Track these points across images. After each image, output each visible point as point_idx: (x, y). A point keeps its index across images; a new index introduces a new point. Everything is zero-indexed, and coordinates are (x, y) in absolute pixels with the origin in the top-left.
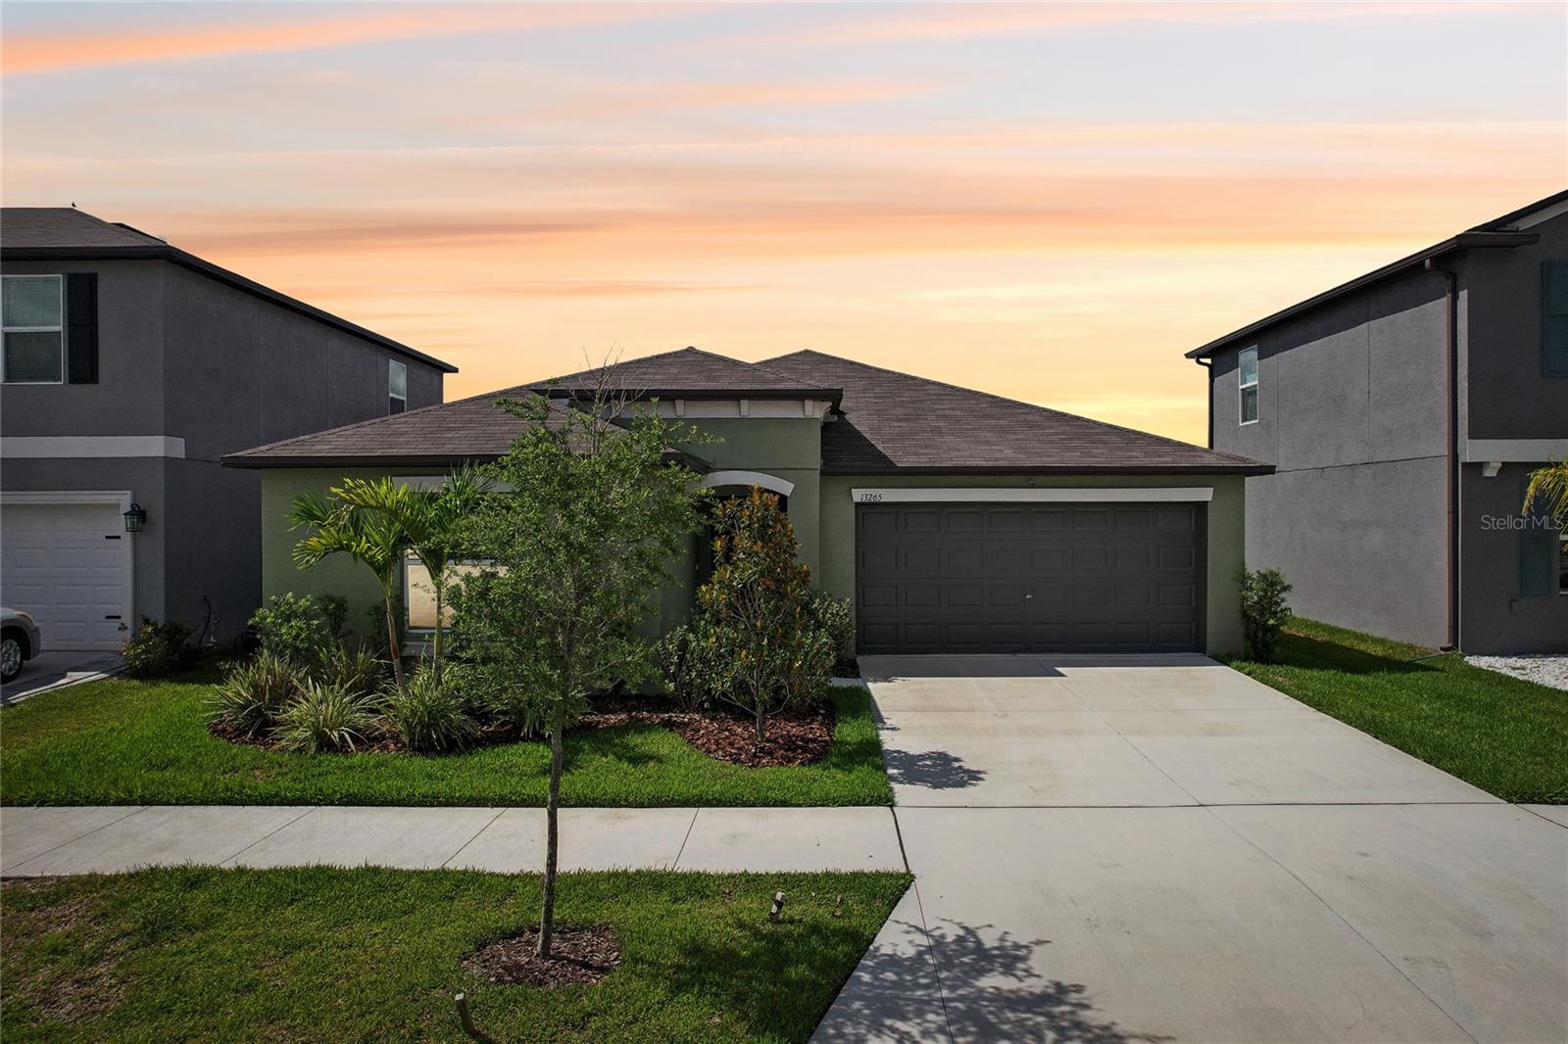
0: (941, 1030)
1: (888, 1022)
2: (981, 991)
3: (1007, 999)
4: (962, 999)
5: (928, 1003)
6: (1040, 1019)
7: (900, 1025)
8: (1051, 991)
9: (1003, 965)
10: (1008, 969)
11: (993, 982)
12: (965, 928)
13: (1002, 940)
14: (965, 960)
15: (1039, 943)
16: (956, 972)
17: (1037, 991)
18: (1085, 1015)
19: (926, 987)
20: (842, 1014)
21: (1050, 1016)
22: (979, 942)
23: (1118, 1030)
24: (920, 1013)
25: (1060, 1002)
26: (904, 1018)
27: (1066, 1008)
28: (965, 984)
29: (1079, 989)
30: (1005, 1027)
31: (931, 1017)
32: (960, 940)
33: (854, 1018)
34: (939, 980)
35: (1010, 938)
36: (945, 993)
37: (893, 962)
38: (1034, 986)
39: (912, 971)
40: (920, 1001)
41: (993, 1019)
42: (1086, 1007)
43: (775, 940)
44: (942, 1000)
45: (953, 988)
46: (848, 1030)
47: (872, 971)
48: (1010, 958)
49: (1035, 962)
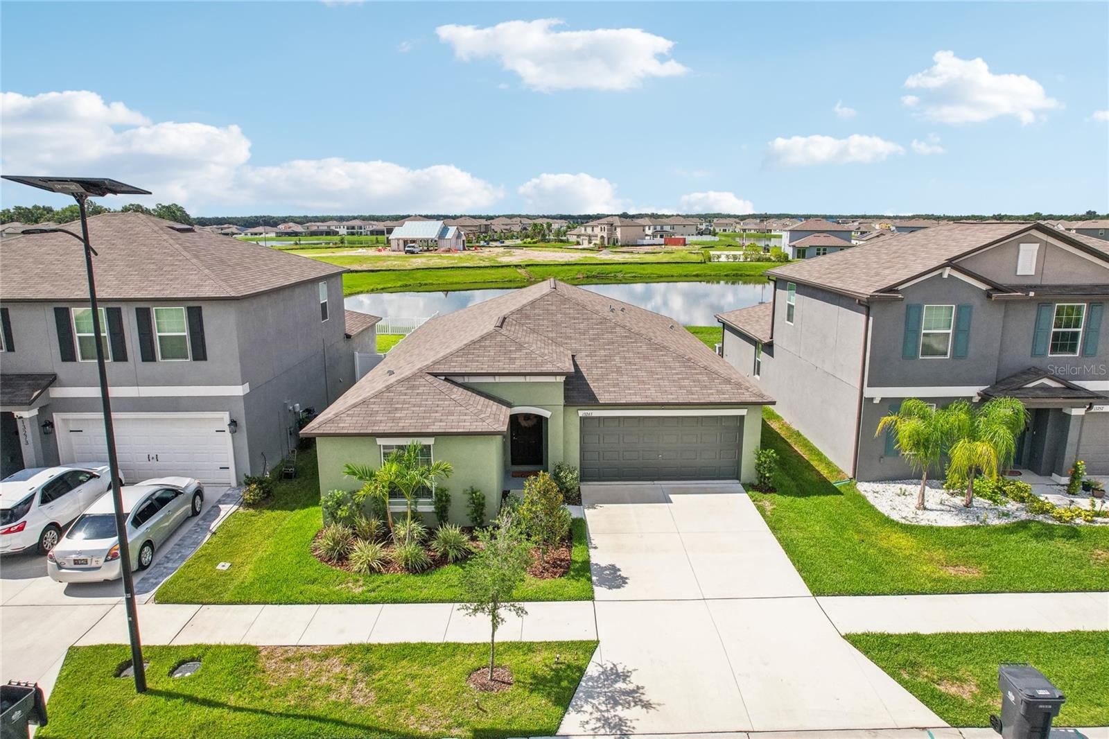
0: (604, 703)
1: (590, 700)
2: (616, 689)
3: (623, 692)
4: (610, 692)
5: (601, 693)
6: (631, 699)
7: (592, 701)
8: (635, 689)
9: (623, 679)
10: (624, 680)
11: (620, 685)
12: (614, 664)
13: (624, 669)
14: (612, 677)
15: (635, 670)
16: (609, 682)
17: (631, 689)
18: (643, 697)
19: (600, 688)
20: (577, 698)
21: (633, 697)
22: (617, 670)
23: (651, 702)
24: (598, 697)
25: (637, 693)
26: (594, 699)
27: (639, 695)
28: (612, 686)
29: (643, 688)
30: (621, 701)
31: (601, 698)
32: (612, 669)
33: (580, 698)
34: (605, 685)
35: (627, 668)
36: (606, 690)
37: (591, 678)
38: (631, 687)
39: (597, 682)
40: (598, 693)
41: (618, 698)
42: (643, 694)
43: (556, 670)
44: (605, 692)
45: (608, 688)
46: (579, 703)
47: (586, 682)
48: (625, 677)
49: (632, 678)
